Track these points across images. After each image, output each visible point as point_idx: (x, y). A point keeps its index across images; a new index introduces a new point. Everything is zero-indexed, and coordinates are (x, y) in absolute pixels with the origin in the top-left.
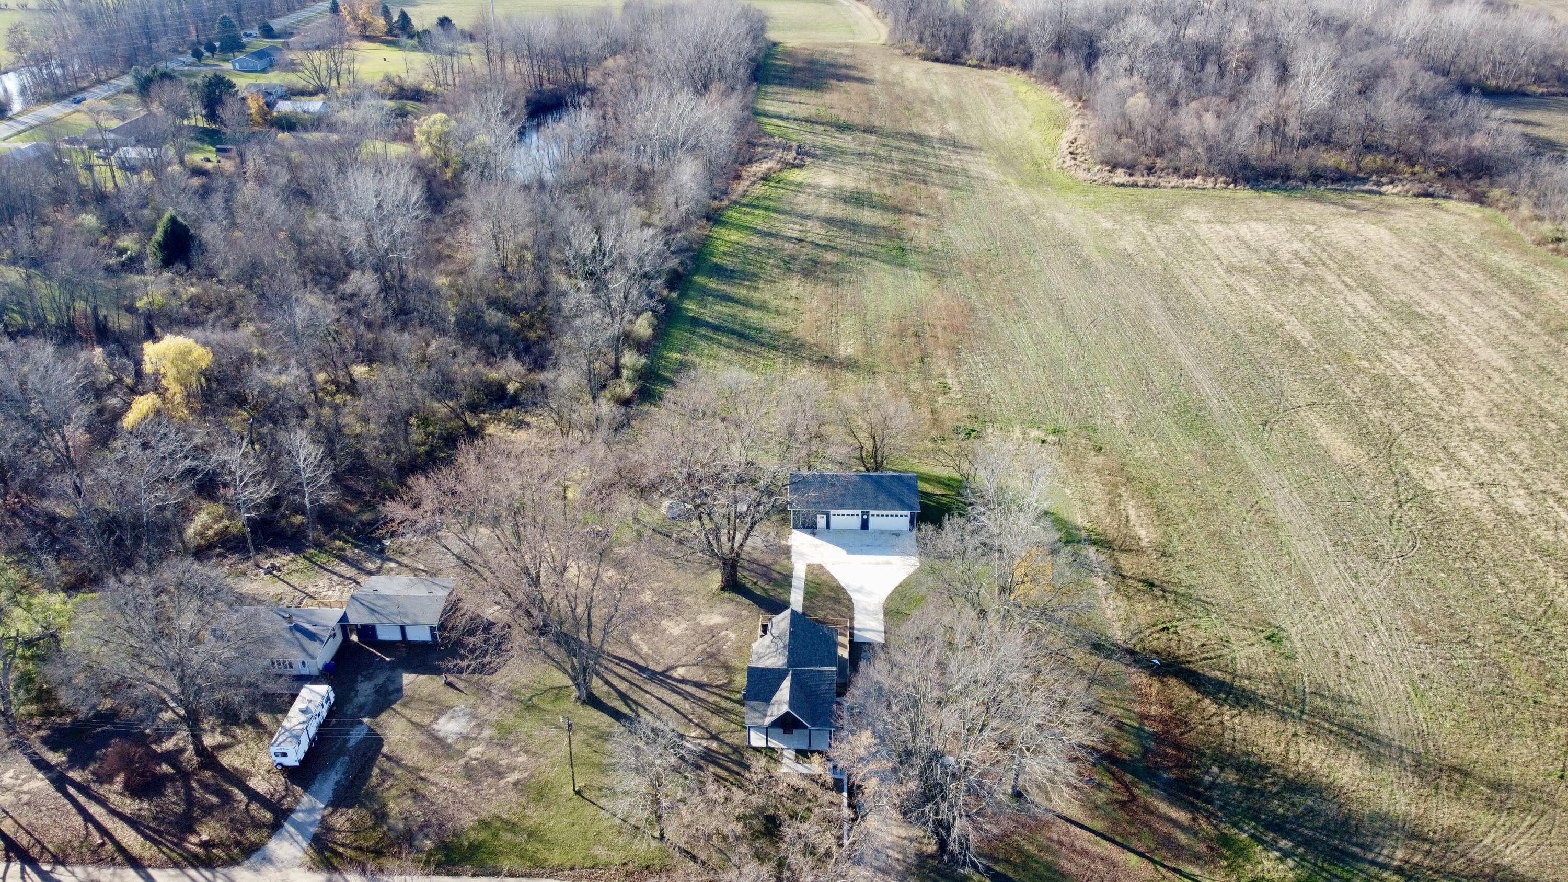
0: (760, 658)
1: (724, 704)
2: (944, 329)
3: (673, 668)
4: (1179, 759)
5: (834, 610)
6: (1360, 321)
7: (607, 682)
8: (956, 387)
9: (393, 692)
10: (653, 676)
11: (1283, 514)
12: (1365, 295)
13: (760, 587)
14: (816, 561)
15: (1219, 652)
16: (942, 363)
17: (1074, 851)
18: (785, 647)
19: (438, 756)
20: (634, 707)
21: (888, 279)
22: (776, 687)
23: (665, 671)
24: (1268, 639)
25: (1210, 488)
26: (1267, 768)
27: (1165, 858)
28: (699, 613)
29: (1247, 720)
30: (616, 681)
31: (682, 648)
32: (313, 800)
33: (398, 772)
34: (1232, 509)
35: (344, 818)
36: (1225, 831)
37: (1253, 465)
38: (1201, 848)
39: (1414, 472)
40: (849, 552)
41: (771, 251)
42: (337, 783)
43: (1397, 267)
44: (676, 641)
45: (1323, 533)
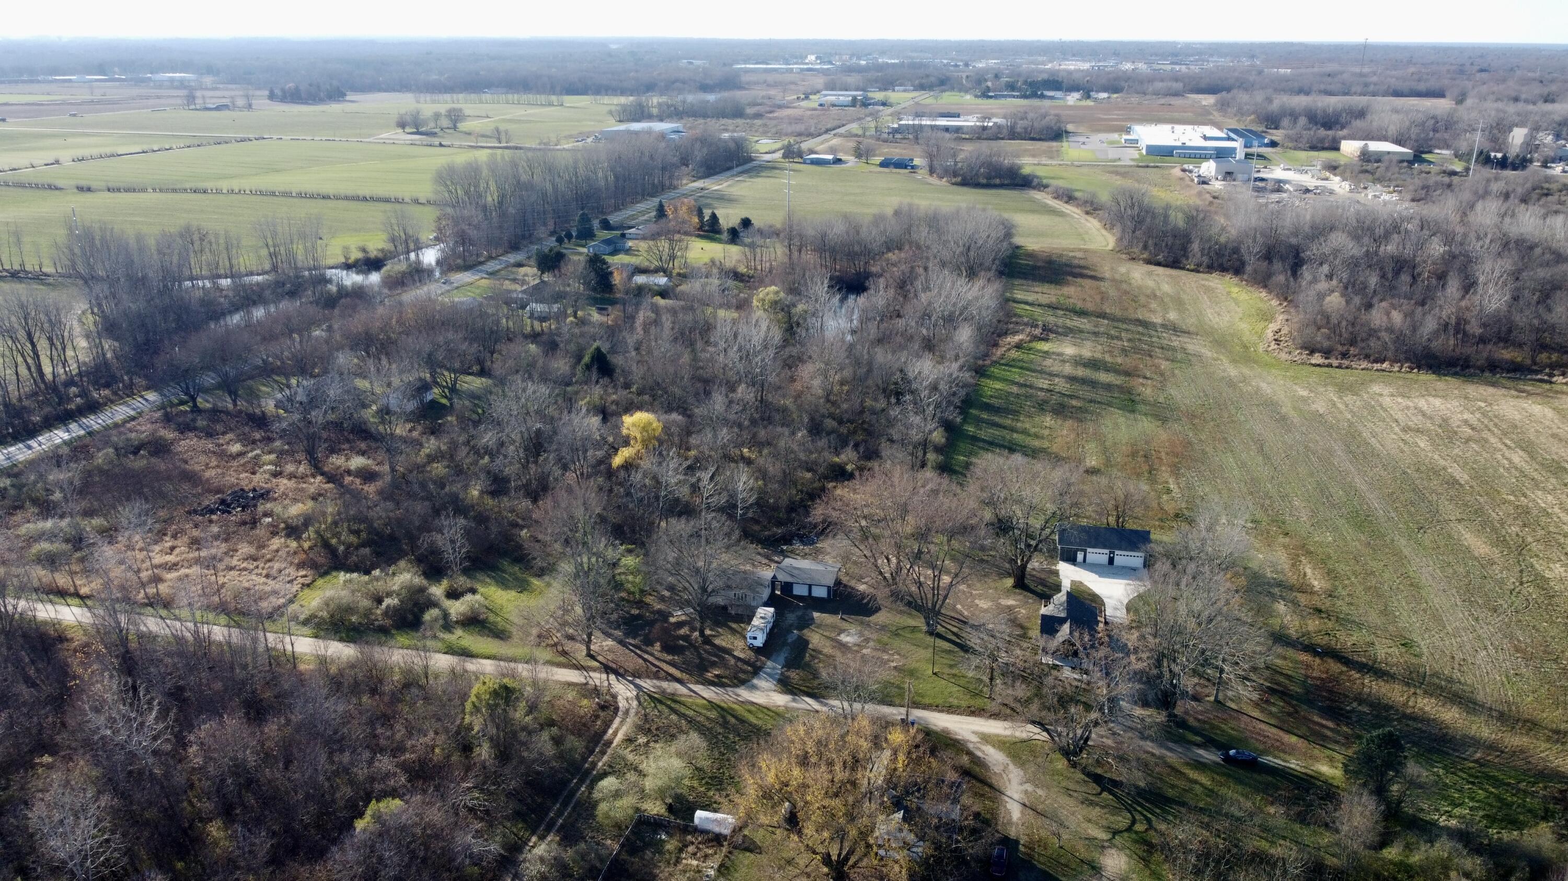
0: (1047, 613)
2: (1167, 454)
3: (985, 624)
4: (1330, 698)
6: (1513, 470)
7: (946, 628)
8: (1176, 490)
9: (808, 620)
10: (974, 627)
11: (1426, 582)
13: (1037, 587)
14: (1077, 578)
15: (1365, 649)
16: (1166, 475)
18: (1063, 608)
19: (843, 652)
20: (961, 639)
21: (1121, 420)
22: (1060, 626)
23: (981, 625)
24: (1403, 645)
25: (1370, 562)
26: (1392, 707)
27: (1315, 740)
28: (1000, 598)
29: (1381, 684)
30: (949, 627)
31: (990, 615)
32: (774, 664)
33: (821, 656)
34: (1386, 575)
35: (794, 673)
37: (1407, 552)
39: (1537, 566)
40: (1100, 576)
41: (1027, 397)
42: (786, 659)
43: (1554, 436)
44: (986, 611)
45: (1456, 594)
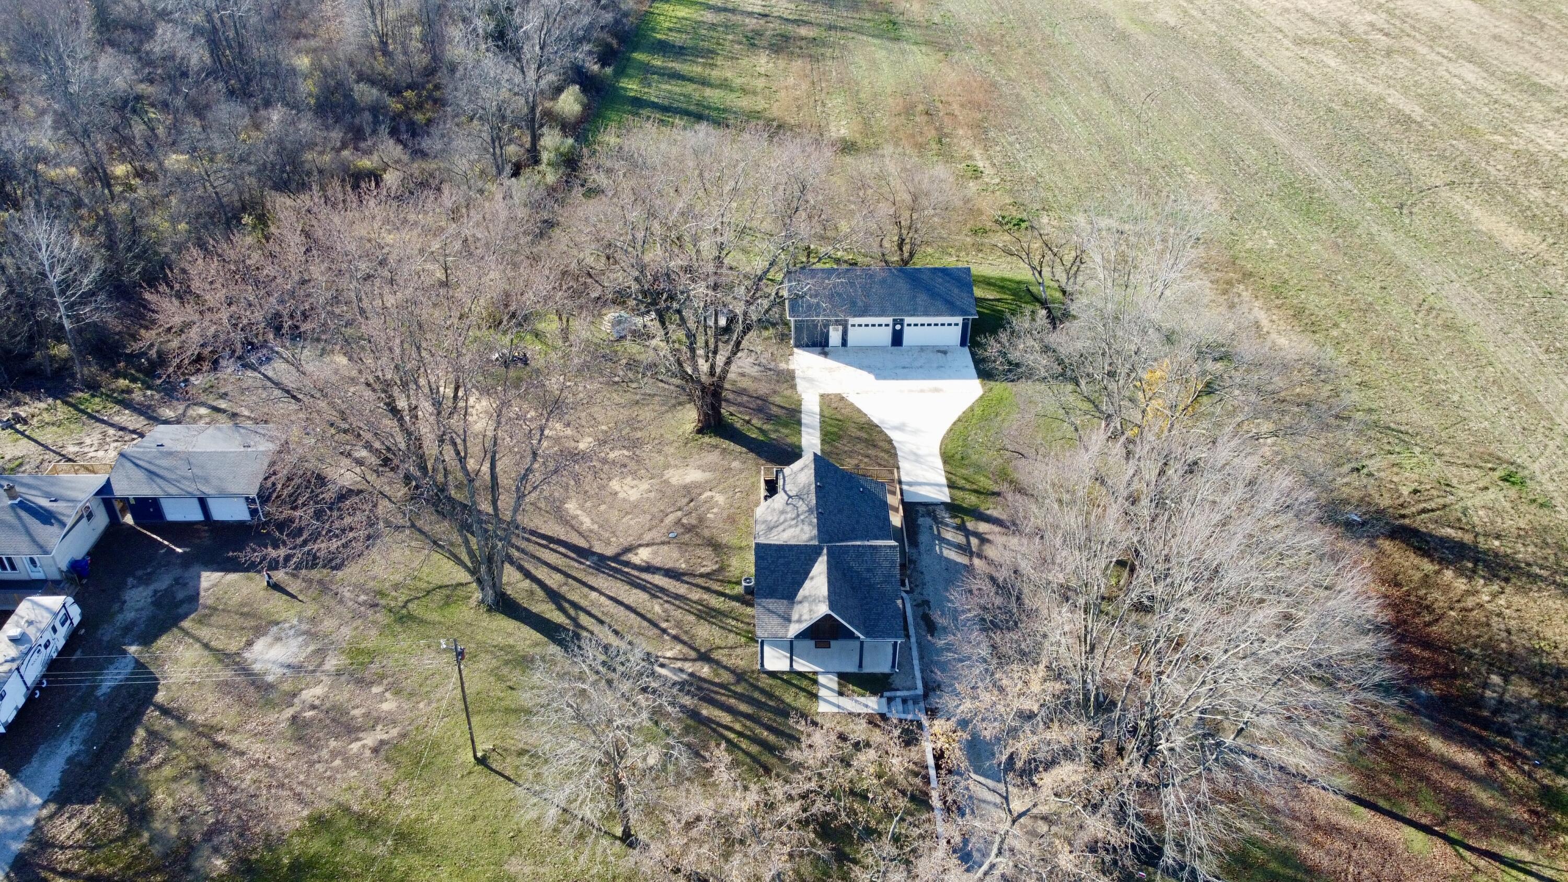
0: (770, 529)
1: (716, 602)
2: (962, 106)
3: (629, 549)
4: (1437, 664)
5: (868, 456)
6: (1475, 93)
7: (528, 575)
8: (989, 171)
9: (182, 602)
10: (601, 563)
11: (1465, 316)
12: (1471, 66)
13: (755, 427)
14: (832, 389)
15: (1441, 501)
16: (967, 144)
17: (1318, 828)
18: (810, 511)
19: (248, 705)
20: (572, 612)
21: (881, 54)
22: (803, 575)
23: (619, 555)
24: (1504, 479)
25: (1356, 284)
27: (1467, 834)
28: (667, 466)
29: (1519, 600)
30: (542, 573)
31: (644, 519)
32: (24, 790)
33: (178, 735)
34: (1396, 310)
35: (75, 823)
36: (1546, 781)
37: (1403, 254)
38: (1519, 813)
40: (878, 377)
42: (70, 760)
44: (634, 508)
45: (1526, 337)
